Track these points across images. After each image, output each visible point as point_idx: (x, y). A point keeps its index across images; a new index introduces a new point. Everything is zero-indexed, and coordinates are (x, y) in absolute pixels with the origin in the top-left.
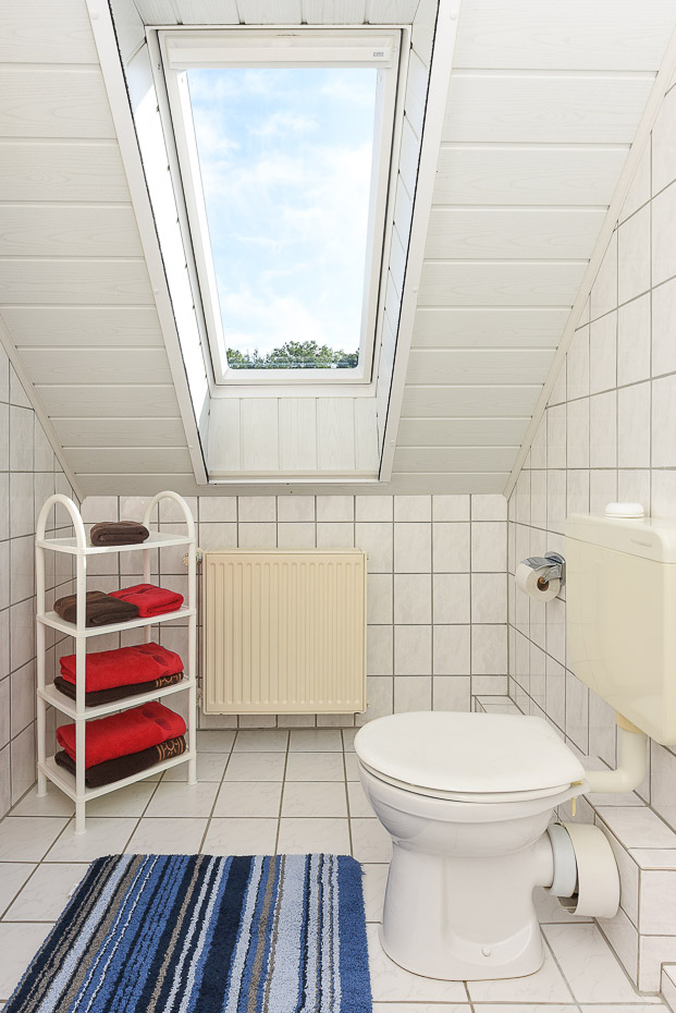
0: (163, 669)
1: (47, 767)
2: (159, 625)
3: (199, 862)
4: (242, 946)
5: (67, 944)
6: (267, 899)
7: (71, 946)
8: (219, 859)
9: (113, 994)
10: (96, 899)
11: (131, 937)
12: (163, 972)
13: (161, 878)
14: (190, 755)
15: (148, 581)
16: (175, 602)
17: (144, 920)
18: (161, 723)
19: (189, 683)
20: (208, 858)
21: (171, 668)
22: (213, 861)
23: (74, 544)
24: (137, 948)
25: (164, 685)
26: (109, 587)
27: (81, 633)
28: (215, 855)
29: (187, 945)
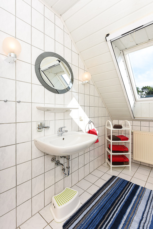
0: (125, 150)
1: (107, 160)
2: (125, 142)
3: (129, 182)
4: (135, 197)
5: (108, 184)
6: (141, 193)
7: (109, 185)
8: (133, 184)
9: (114, 194)
10: (113, 181)
11: (117, 188)
12: (121, 195)
13: (123, 182)
14: (130, 165)
15: (123, 135)
16: (127, 139)
17: (119, 186)
18: (124, 158)
19: (130, 153)
20: (131, 183)
21: (126, 150)
22: (132, 183)
23: (110, 128)
24: (118, 190)
25: (125, 152)
26: (116, 135)
27: (111, 141)
28: (133, 183)
29: (126, 193)
